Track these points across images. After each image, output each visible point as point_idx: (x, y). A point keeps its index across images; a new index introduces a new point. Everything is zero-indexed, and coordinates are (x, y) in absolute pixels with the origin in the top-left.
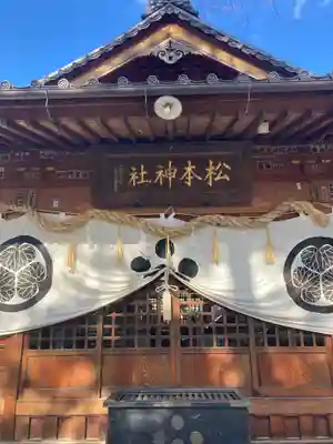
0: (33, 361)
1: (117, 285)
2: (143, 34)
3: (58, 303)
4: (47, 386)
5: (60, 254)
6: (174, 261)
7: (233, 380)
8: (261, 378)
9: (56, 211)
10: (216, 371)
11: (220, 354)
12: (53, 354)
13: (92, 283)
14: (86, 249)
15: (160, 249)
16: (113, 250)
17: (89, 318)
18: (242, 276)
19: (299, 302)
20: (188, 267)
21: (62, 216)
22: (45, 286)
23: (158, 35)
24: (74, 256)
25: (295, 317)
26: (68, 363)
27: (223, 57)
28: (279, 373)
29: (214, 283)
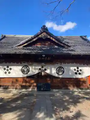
0: (27, 80)
1: (37, 72)
2: (40, 34)
3: (30, 73)
4: (29, 82)
5: (30, 68)
6: (44, 69)
7: (49, 82)
8: (52, 82)
9: (30, 62)
10: (48, 81)
11: (48, 79)
12: (29, 79)
13: (34, 71)
14: (33, 67)
15: (42, 67)
16: (37, 67)
17: (34, 75)
18: (51, 71)
19: (57, 74)
20: (45, 70)
21: (30, 63)
22: (29, 71)
23: (42, 34)
24: (32, 68)
25: (57, 75)
26: (32, 80)
27: (51, 38)
28: (54, 81)
29: (48, 71)
